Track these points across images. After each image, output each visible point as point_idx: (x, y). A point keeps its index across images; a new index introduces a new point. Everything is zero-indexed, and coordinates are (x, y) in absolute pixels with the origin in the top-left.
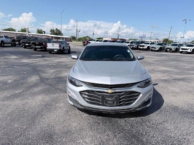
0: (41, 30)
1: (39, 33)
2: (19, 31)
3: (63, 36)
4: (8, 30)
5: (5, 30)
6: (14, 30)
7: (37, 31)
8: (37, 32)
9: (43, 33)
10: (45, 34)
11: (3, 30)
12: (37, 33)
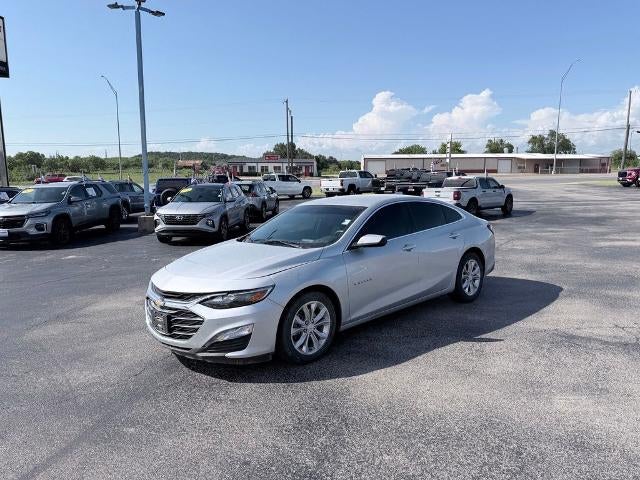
0: (502, 141)
1: (492, 152)
2: (435, 153)
3: (575, 153)
4: (408, 151)
5: (401, 152)
6: (423, 151)
7: (488, 146)
8: (486, 149)
9: (506, 149)
10: (510, 151)
11: (396, 153)
12: (486, 152)
